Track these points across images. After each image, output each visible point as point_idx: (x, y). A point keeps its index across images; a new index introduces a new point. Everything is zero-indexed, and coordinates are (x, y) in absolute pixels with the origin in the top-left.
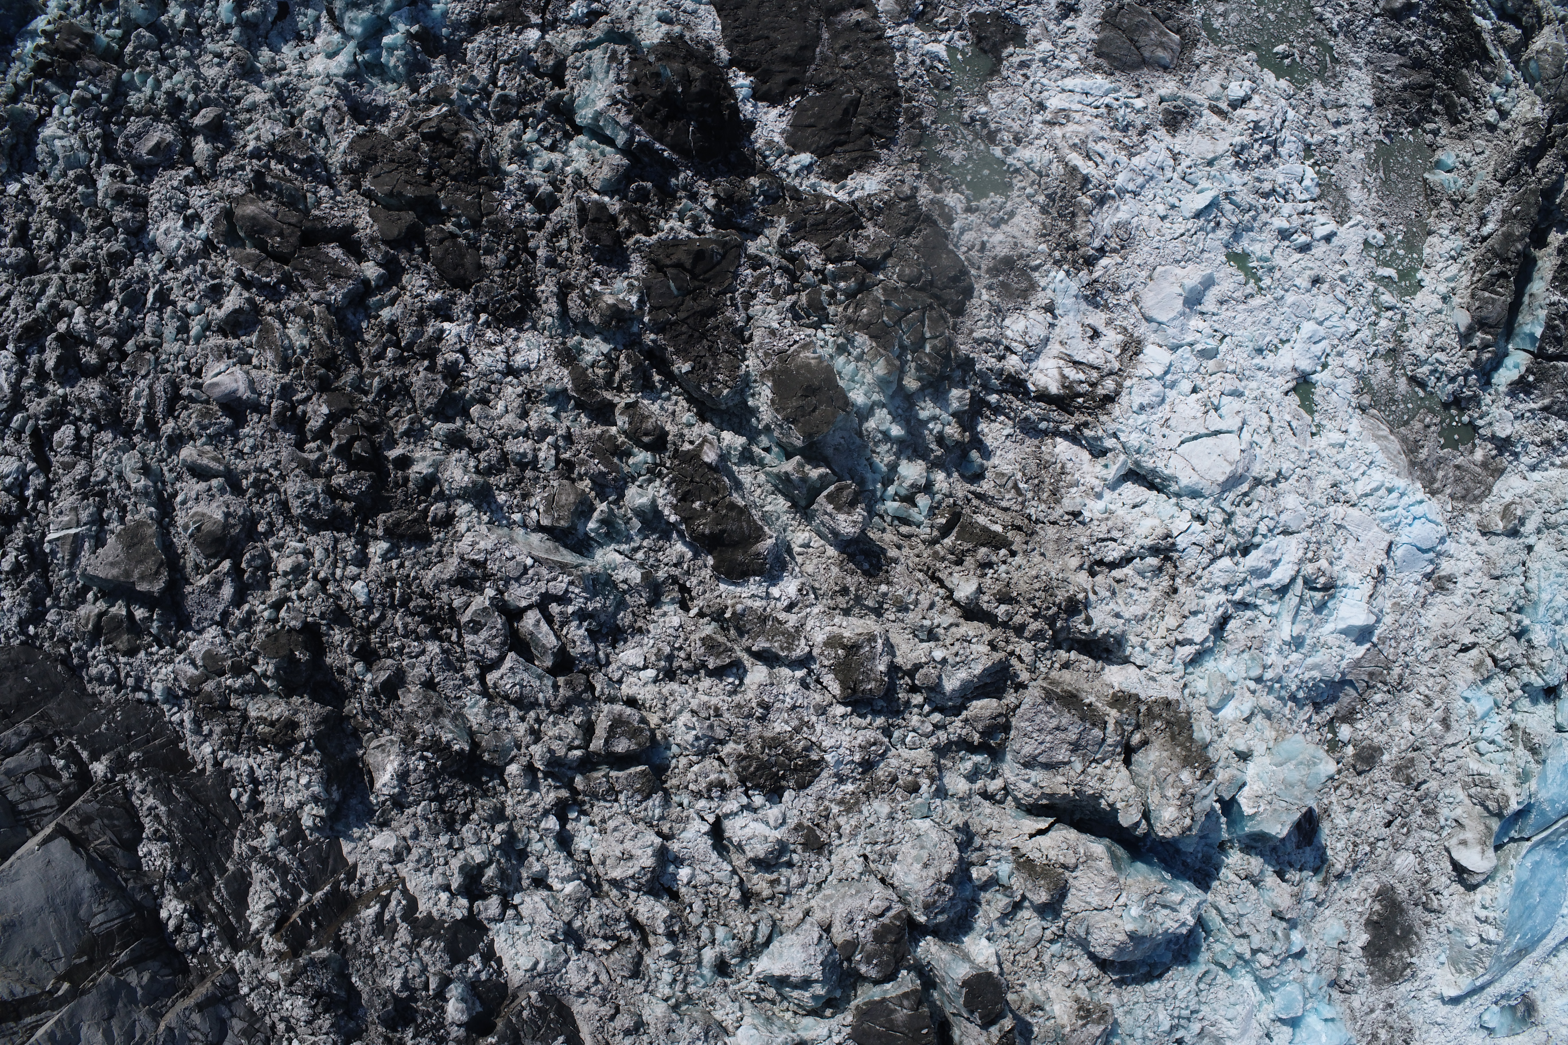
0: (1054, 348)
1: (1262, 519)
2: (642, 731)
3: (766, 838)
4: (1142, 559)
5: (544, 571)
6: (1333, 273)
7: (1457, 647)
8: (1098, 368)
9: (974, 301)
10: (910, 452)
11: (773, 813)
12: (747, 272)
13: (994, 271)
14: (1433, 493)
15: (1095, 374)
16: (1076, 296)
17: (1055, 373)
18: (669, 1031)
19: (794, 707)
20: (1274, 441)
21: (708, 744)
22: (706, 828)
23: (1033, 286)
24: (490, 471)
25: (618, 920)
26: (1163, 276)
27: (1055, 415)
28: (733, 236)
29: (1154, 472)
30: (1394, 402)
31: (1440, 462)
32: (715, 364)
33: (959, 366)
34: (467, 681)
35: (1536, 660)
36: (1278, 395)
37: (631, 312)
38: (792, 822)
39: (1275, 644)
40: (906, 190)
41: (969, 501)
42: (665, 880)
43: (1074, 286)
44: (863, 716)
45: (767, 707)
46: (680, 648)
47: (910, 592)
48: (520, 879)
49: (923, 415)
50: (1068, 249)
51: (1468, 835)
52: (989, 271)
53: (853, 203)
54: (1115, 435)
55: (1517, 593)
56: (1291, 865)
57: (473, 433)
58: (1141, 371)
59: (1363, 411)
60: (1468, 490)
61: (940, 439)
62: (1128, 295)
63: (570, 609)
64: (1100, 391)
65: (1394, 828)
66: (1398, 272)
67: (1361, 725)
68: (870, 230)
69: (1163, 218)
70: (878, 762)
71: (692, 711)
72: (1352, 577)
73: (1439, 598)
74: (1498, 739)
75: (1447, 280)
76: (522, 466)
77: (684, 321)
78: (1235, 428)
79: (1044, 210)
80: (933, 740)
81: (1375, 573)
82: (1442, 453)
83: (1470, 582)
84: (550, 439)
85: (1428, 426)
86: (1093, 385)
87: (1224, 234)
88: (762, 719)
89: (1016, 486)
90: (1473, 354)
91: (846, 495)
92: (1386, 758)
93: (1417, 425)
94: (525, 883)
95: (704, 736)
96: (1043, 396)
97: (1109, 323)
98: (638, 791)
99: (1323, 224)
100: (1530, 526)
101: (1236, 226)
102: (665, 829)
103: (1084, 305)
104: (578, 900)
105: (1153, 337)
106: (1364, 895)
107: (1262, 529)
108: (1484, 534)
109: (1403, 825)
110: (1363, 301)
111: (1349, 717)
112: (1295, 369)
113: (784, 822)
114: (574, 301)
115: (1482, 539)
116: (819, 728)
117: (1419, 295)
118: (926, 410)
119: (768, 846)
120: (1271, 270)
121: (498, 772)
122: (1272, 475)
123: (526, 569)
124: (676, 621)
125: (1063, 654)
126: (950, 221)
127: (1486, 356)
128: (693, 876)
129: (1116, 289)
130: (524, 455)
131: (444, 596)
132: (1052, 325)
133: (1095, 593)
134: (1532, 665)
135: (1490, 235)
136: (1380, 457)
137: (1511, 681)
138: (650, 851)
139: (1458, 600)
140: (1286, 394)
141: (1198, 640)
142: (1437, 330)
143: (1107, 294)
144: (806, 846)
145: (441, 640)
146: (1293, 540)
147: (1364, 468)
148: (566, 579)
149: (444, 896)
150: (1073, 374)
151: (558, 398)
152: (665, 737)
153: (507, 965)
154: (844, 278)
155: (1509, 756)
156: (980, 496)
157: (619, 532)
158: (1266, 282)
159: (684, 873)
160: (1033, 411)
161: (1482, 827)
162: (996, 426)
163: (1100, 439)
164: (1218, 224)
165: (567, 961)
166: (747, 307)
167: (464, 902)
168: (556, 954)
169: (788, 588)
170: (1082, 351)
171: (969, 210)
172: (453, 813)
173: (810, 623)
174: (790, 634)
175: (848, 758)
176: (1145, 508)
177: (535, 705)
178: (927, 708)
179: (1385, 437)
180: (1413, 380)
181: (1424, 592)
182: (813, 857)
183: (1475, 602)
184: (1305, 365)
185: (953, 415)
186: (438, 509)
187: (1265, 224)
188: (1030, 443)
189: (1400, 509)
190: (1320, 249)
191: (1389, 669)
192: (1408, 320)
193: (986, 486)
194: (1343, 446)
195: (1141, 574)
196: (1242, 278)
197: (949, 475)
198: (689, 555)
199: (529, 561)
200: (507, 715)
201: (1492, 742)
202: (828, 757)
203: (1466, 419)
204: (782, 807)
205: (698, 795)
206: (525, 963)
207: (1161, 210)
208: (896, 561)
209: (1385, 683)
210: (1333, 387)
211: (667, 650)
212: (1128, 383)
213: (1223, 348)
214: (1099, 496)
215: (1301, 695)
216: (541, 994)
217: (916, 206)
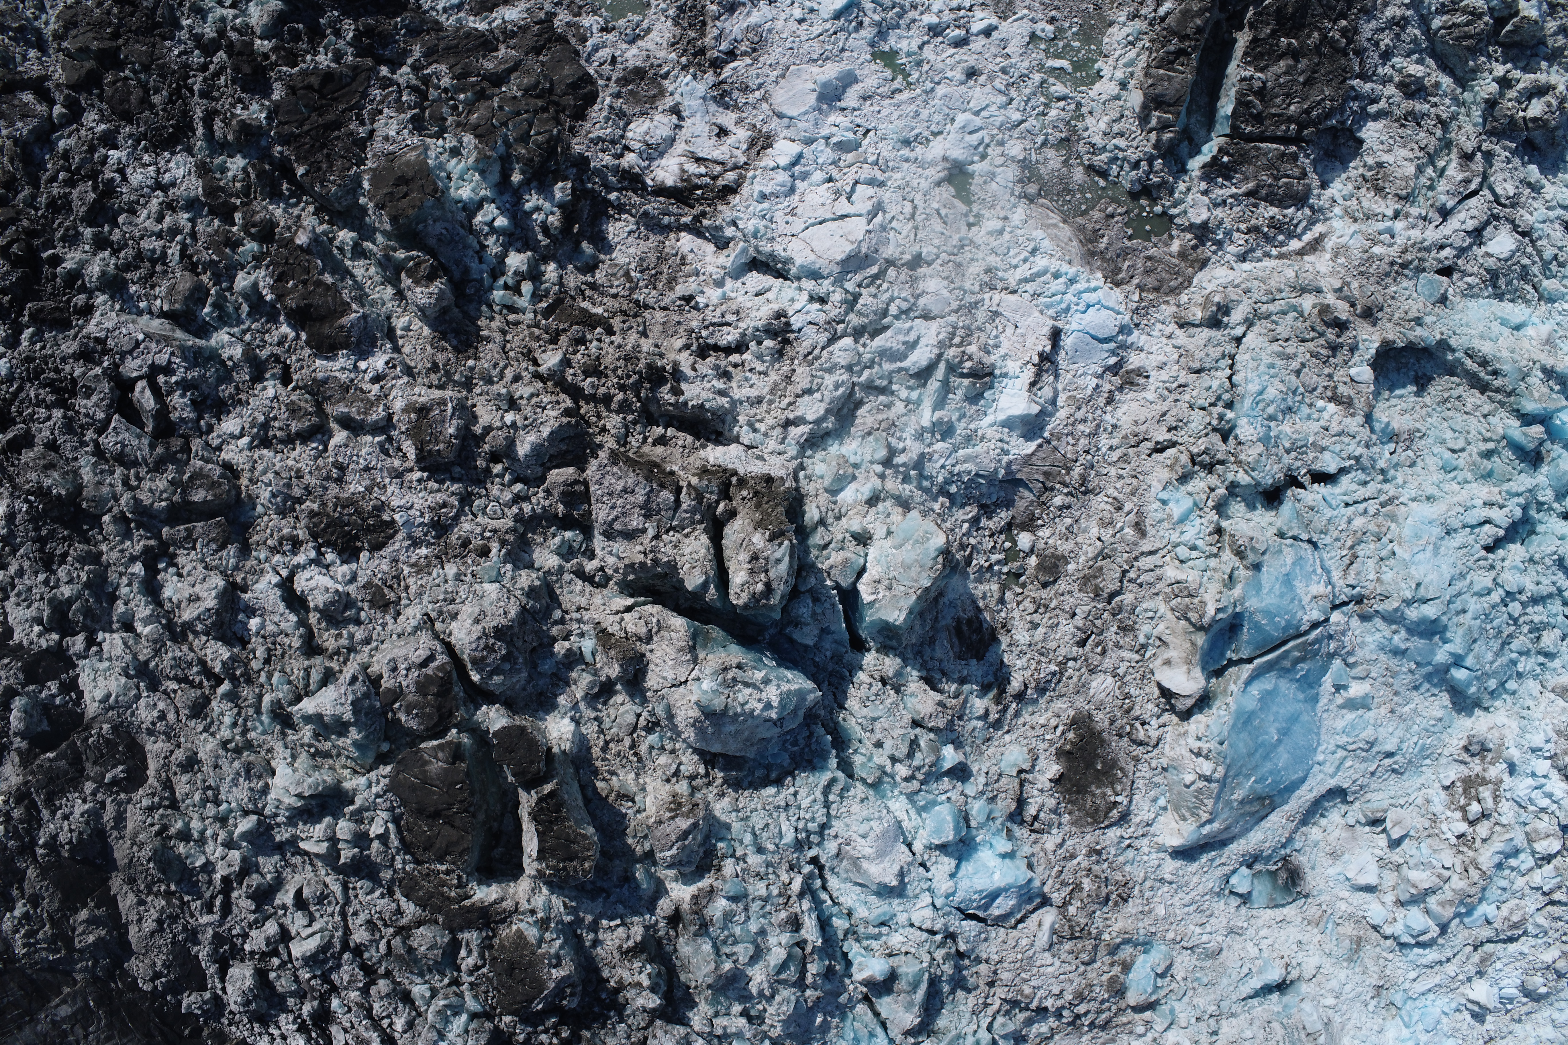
0: (680, 147)
1: (892, 299)
2: (220, 484)
3: (327, 590)
4: (760, 343)
5: (153, 345)
6: (993, 65)
7: (1150, 445)
8: (722, 163)
9: (596, 107)
10: (519, 245)
11: (342, 570)
12: (376, 93)
13: (624, 81)
14: (1117, 284)
15: (718, 169)
16: (704, 98)
17: (676, 169)
18: (216, 766)
19: (367, 469)
20: (916, 228)
21: (285, 501)
22: (275, 579)
23: (662, 93)
24: (128, 267)
25: (190, 665)
26: (797, 74)
27: (674, 209)
28: (369, 62)
29: (772, 255)
30: (1069, 191)
31: (1124, 253)
32: (331, 166)
33: (574, 165)
34: (83, 444)
35: (1243, 457)
36: (924, 185)
37: (260, 127)
38: (362, 580)
39: (910, 430)
40: (542, 15)
41: (582, 292)
42: (237, 628)
43: (701, 88)
44: (441, 482)
45: (342, 468)
46: (275, 418)
47: (495, 366)
48: (111, 622)
49: (528, 206)
50: (695, 55)
51: (1172, 654)
52: (618, 81)
53: (491, 31)
54: (734, 223)
55: (1221, 386)
56: (944, 674)
57: (116, 235)
58: (767, 161)
59: (1031, 201)
60: (1161, 281)
61: (545, 228)
62: (757, 94)
63: (174, 379)
64: (720, 182)
65: (1088, 648)
66: (1072, 63)
67: (1044, 533)
68: (502, 51)
69: (801, 21)
70: (452, 526)
71: (277, 473)
72: (1012, 366)
73: (1129, 395)
74: (1199, 543)
75: (1125, 66)
76: (154, 262)
77: (307, 133)
78: (864, 211)
79: (676, 23)
80: (515, 510)
81: (1036, 359)
82: (1128, 243)
83: (1164, 375)
84: (179, 238)
85: (1112, 216)
86: (715, 178)
87: (867, 33)
88: (339, 481)
89: (627, 274)
90: (1153, 136)
91: (424, 270)
92: (1071, 567)
93: (1096, 214)
94: (115, 626)
95: (280, 492)
96: (661, 191)
97: (739, 122)
98: (213, 540)
99: (981, 19)
100: (1237, 316)
101: (879, 24)
102: (239, 579)
103: (713, 107)
104: (155, 642)
105: (785, 133)
106: (1053, 722)
107: (893, 310)
108: (1181, 326)
109: (1097, 645)
110: (1027, 91)
111: (1029, 524)
112: (945, 159)
113: (354, 579)
114: (218, 124)
115: (1179, 332)
116: (390, 490)
117: (1098, 86)
118: (532, 201)
119: (328, 597)
120: (919, 64)
121: (96, 521)
122: (907, 257)
123: (137, 344)
124: (271, 392)
125: (660, 430)
126: (584, 40)
127: (1167, 136)
128: (263, 626)
129: (745, 89)
130: (154, 251)
131: (68, 368)
132: (678, 127)
133: (694, 369)
134: (1239, 463)
135: (1168, 14)
136: (1046, 244)
137: (1213, 480)
138: (213, 593)
139: (1150, 395)
140: (938, 184)
141: (810, 417)
142: (1115, 115)
143: (736, 94)
144: (373, 604)
145: (68, 409)
146: (934, 326)
147: (1025, 254)
148: (169, 350)
149: (37, 629)
150: (692, 168)
151: (191, 204)
152: (249, 496)
153: (87, 697)
154: (463, 90)
155: (1213, 563)
156: (593, 286)
157: (229, 315)
158: (915, 75)
159: (254, 623)
160: (653, 206)
161: (1188, 645)
162: (619, 224)
163: (719, 228)
164: (861, 24)
165: (138, 697)
166: (373, 120)
167: (55, 637)
168: (126, 688)
169: (378, 362)
170: (708, 148)
171: (605, 29)
172: (52, 555)
173: (394, 393)
174: (369, 400)
175: (420, 520)
176: (769, 295)
177: (135, 464)
178: (507, 477)
179: (1055, 226)
180: (1091, 169)
181: (1107, 387)
182: (379, 614)
183: (1172, 398)
184: (957, 153)
185: (561, 206)
186: (80, 299)
187: (914, 21)
188: (654, 239)
189: (1069, 297)
190: (978, 44)
191: (1069, 469)
192: (1084, 110)
193: (600, 276)
194: (1001, 232)
195: (759, 357)
196: (888, 73)
197: (562, 267)
198: (292, 335)
199: (141, 337)
200: (112, 473)
201: (1193, 548)
202: (397, 517)
203: (1158, 209)
204: (354, 566)
205: (274, 550)
206: (99, 694)
207: (798, 13)
208: (488, 339)
209: (1065, 485)
210: (992, 176)
211: (261, 418)
212: (750, 174)
213: (865, 142)
214: (720, 284)
215: (953, 489)
216: (115, 729)
217: (552, 28)
